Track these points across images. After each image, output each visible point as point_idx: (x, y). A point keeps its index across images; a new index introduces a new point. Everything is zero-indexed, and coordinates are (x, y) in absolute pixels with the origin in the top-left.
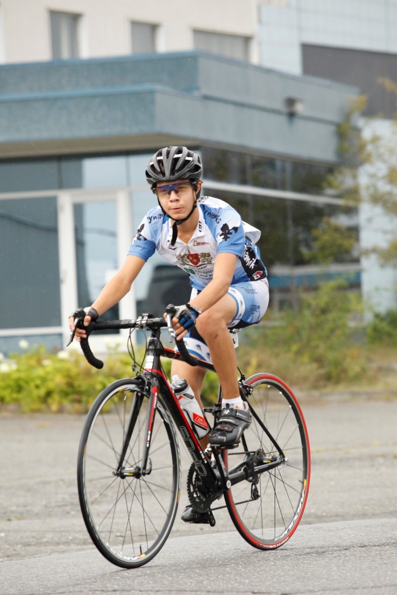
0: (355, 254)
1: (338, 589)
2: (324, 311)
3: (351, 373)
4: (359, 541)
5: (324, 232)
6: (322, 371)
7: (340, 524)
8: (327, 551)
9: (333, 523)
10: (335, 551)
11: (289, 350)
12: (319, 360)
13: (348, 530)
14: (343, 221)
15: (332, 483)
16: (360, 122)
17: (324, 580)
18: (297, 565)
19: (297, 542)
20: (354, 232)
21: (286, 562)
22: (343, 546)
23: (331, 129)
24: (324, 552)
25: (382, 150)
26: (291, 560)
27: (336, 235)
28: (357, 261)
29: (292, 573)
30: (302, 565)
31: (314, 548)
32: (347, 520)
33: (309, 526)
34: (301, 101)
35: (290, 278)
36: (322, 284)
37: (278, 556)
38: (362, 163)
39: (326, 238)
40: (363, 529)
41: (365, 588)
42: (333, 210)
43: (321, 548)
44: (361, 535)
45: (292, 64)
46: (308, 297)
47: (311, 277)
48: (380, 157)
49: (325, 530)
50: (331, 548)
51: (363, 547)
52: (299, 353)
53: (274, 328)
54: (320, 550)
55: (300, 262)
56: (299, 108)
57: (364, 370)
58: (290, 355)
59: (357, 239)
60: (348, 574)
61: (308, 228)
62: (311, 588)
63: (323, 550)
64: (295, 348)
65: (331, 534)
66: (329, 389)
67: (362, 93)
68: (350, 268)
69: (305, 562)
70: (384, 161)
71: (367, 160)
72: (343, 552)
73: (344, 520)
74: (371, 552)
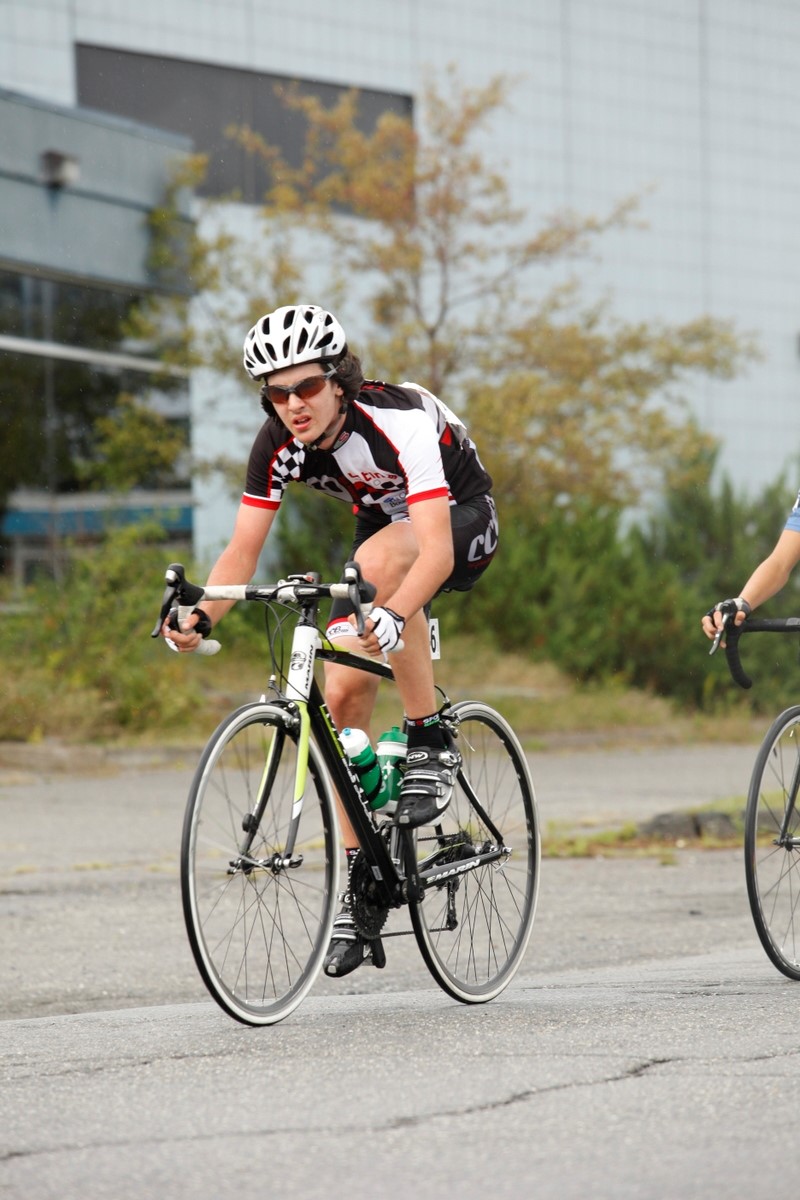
0: (182, 471)
1: (125, 1142)
2: (116, 586)
3: (169, 711)
4: (172, 1046)
5: (120, 427)
6: (109, 706)
7: (136, 1013)
8: (107, 1066)
9: (121, 1011)
10: (123, 1066)
11: (43, 663)
12: (104, 684)
13: (152, 1024)
14: (158, 404)
15: (123, 931)
16: (195, 208)
17: (98, 1126)
18: (43, 1095)
19: (47, 1049)
20: (180, 426)
21: (22, 1090)
22: (139, 1057)
23: (137, 218)
24: (100, 1069)
25: (238, 265)
26: (32, 1084)
27: (145, 432)
28: (185, 486)
29: (33, 1111)
30: (54, 1095)
31: (80, 1060)
32: (151, 1005)
33: (71, 1017)
34: (75, 160)
35: (47, 516)
36: (113, 531)
37: (6, 1078)
38: (197, 290)
39: (122, 437)
40: (180, 1023)
41: (178, 1139)
42: (139, 381)
43: (95, 1060)
44: (176, 1035)
45: (56, 83)
46: (85, 557)
47: (91, 516)
48: (234, 278)
49: (106, 1024)
50: (116, 1062)
51: (180, 1058)
52: (63, 669)
53: (14, 616)
54: (92, 1065)
55: (70, 485)
56: (71, 173)
57: (194, 705)
58: (45, 673)
59: (187, 442)
60: (148, 1113)
61: (88, 418)
62: (70, 1141)
63: (99, 1065)
64: (54, 658)
65: (117, 1032)
66: (122, 743)
67: (198, 148)
68: (173, 501)
69: (62, 1088)
70: (244, 289)
71: (208, 283)
72: (139, 1069)
73: (145, 1004)
74: (195, 1068)
